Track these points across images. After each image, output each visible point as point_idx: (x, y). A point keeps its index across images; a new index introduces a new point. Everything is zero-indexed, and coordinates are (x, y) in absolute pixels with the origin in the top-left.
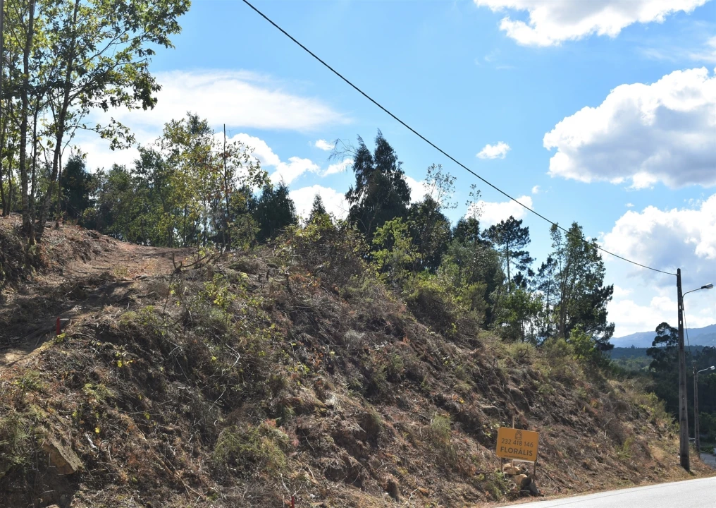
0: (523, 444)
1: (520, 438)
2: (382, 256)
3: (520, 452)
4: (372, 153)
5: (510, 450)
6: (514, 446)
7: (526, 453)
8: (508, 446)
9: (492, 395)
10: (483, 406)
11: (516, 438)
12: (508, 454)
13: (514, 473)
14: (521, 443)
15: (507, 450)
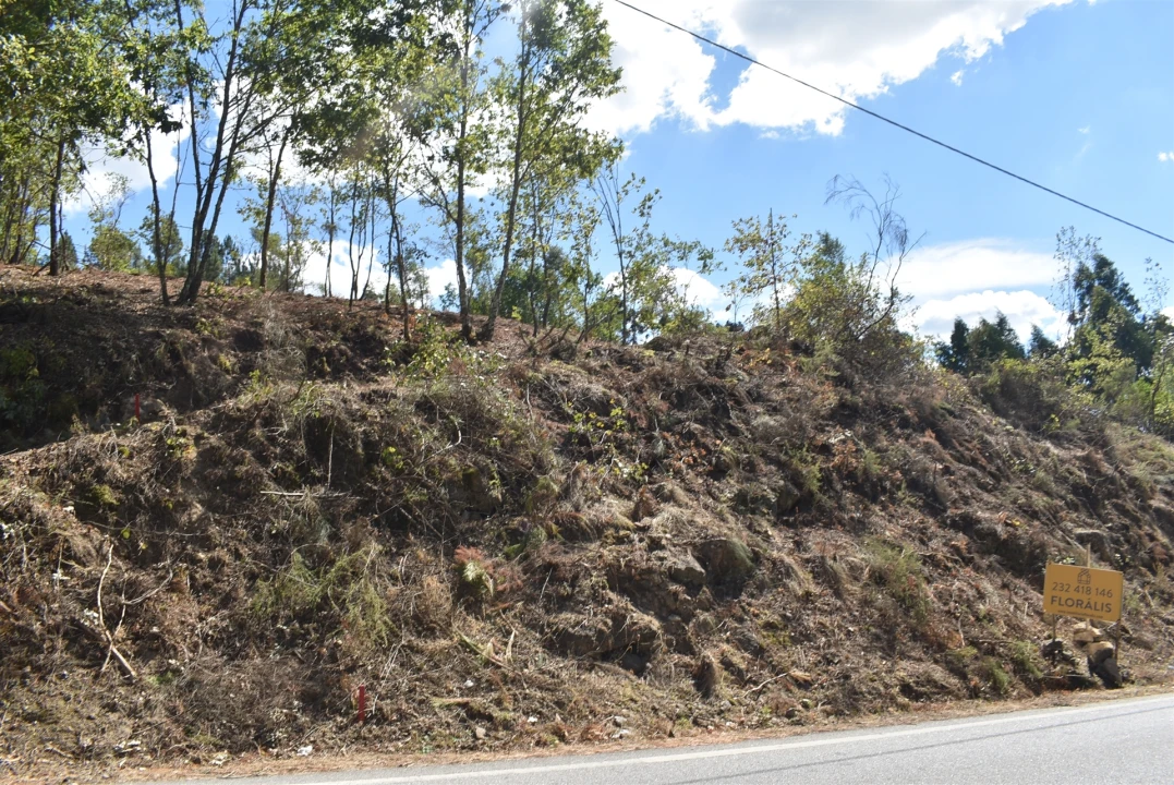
0: (1093, 591)
1: (1088, 582)
2: (1080, 367)
3: (1088, 606)
4: (1092, 270)
5: (1070, 603)
6: (1076, 596)
7: (1099, 607)
8: (1064, 596)
9: (1110, 514)
10: (1080, 531)
11: (1080, 581)
12: (1065, 608)
13: (1090, 639)
14: (1089, 591)
15: (1063, 602)
